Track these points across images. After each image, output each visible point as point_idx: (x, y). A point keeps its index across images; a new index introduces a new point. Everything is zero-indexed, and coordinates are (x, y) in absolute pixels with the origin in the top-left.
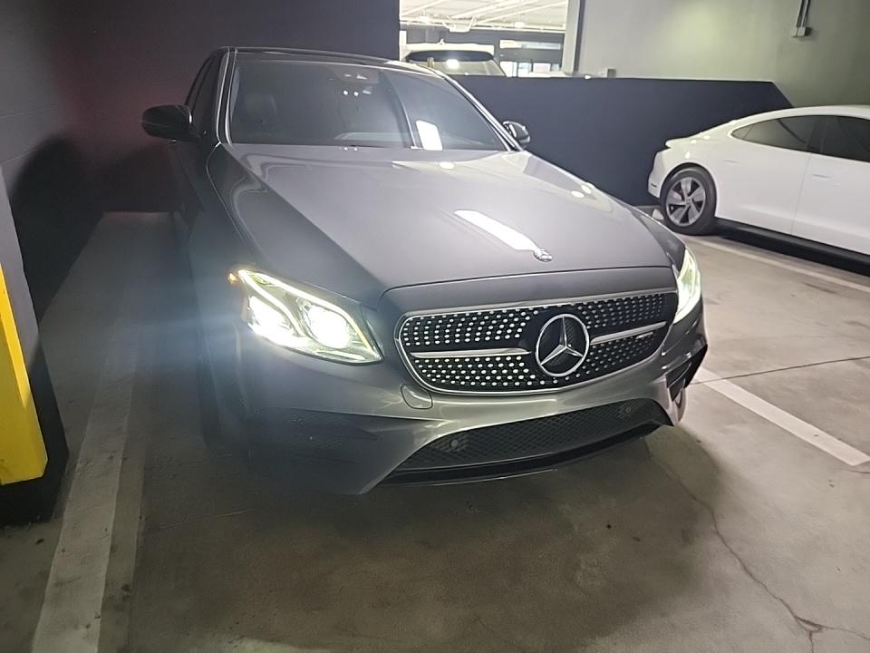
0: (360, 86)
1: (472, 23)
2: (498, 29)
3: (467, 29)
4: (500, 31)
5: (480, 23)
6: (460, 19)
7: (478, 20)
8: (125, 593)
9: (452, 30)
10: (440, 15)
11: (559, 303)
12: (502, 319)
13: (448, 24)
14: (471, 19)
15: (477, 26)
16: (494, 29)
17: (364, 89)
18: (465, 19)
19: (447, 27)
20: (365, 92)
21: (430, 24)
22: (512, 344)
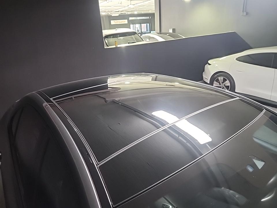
1: (120, 13)
2: (128, 14)
3: (118, 15)
4: (129, 14)
5: (122, 13)
6: (115, 12)
7: (121, 12)
9: (113, 15)
10: (108, 11)
13: (111, 14)
14: (119, 11)
15: (121, 14)
16: (127, 14)
18: (117, 12)
19: (111, 15)
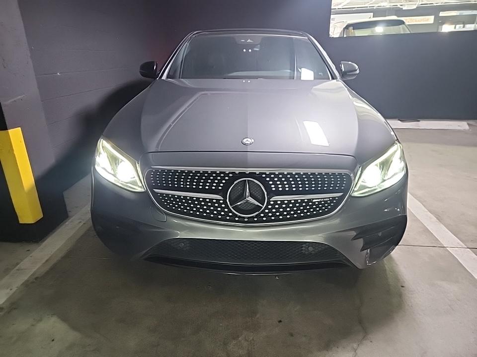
0: (251, 46)
1: (419, 3)
5: (424, 2)
8: (34, 281)
9: (404, 8)
11: (248, 170)
12: (216, 176)
13: (401, 5)
15: (422, 4)
17: (254, 47)
19: (401, 7)
20: (255, 49)
21: (389, 7)
22: (215, 192)
